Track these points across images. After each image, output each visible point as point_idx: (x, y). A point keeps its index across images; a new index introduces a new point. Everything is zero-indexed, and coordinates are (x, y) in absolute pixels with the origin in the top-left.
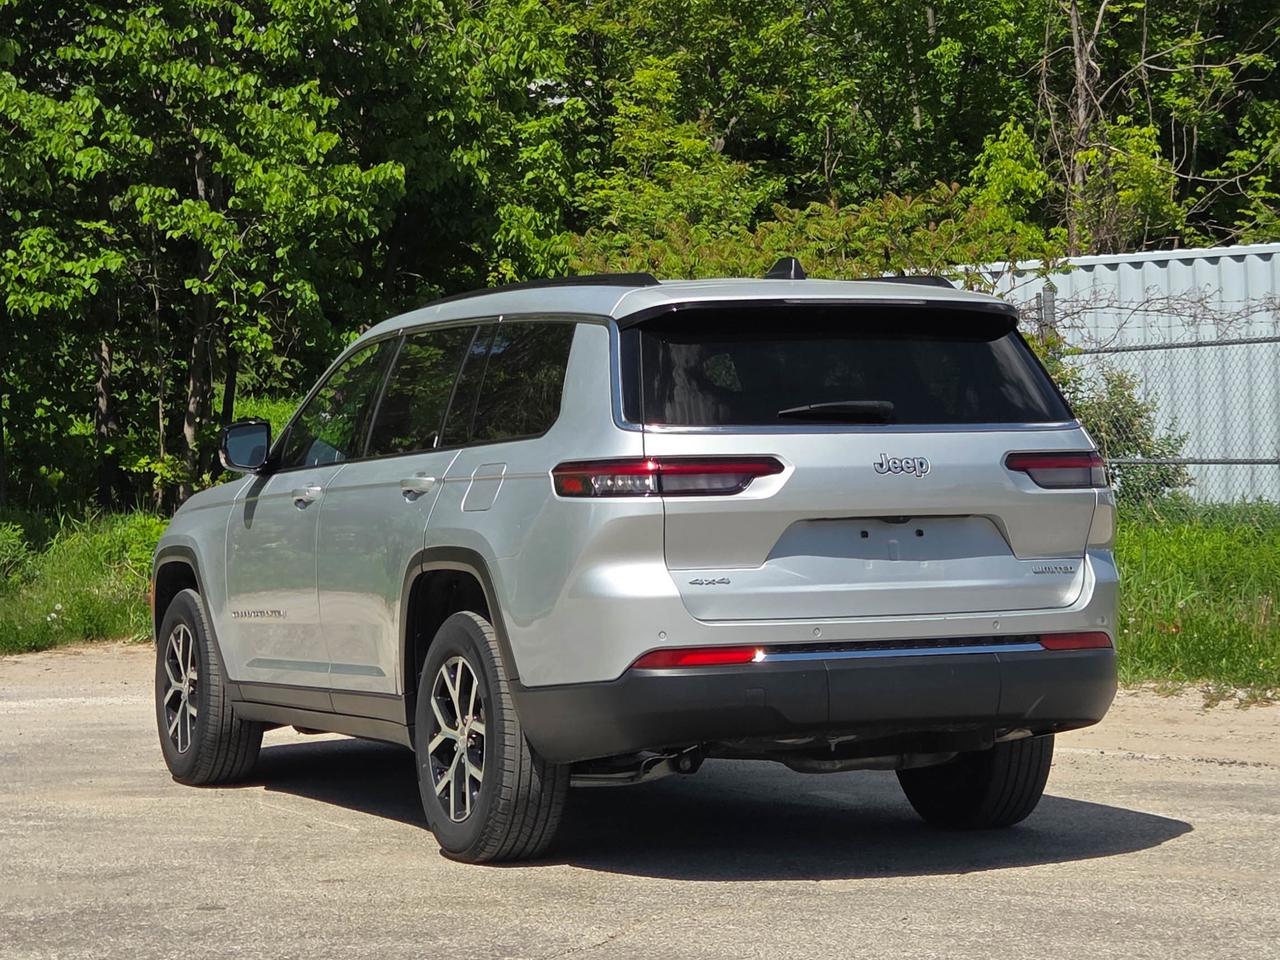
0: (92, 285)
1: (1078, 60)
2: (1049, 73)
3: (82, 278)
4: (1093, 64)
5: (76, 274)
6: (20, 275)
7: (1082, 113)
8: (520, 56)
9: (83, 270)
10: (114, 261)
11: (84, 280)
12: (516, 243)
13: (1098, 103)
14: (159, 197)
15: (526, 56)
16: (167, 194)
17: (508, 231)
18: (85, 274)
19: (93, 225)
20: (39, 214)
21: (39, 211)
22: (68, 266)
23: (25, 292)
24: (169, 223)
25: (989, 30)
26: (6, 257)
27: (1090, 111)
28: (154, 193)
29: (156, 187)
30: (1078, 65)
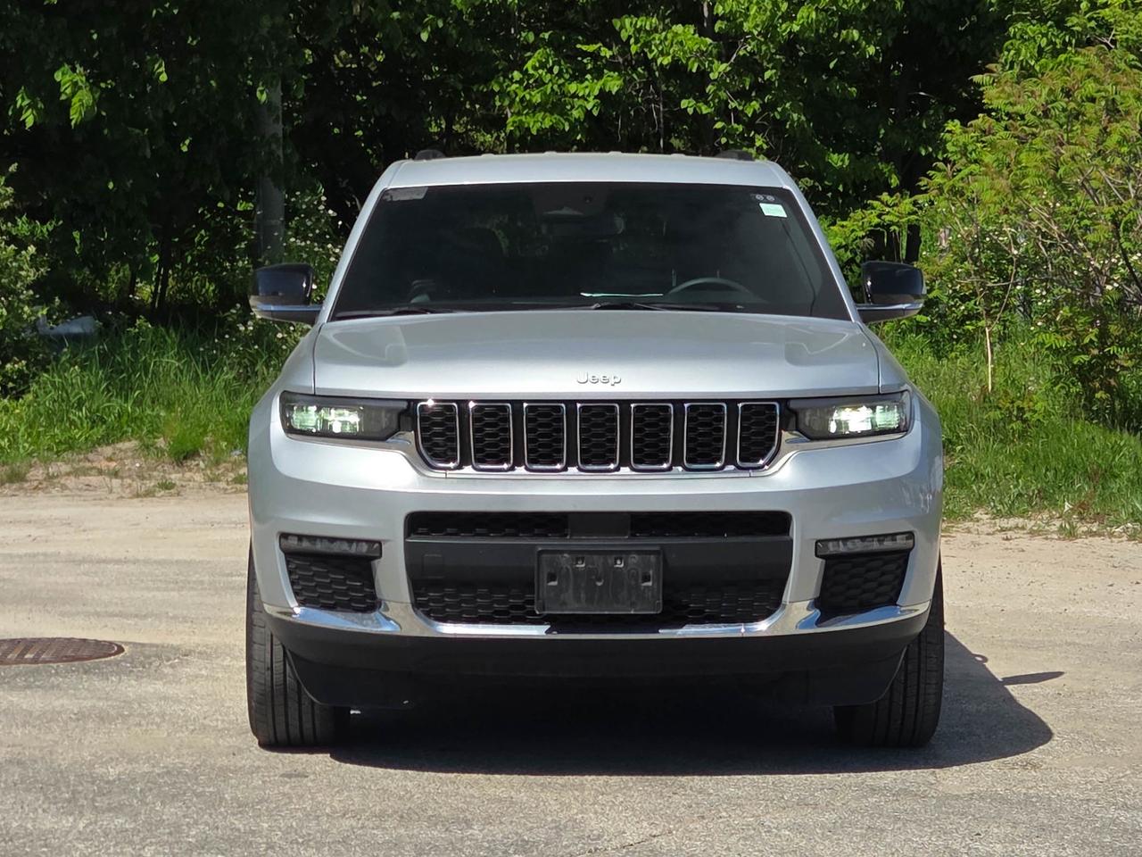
0: (594, 106)
3: (586, 100)
5: (580, 95)
6: (524, 96)
9: (587, 91)
10: (613, 83)
11: (588, 102)
14: (641, 26)
16: (648, 23)
18: (589, 95)
19: (591, 48)
20: (550, 36)
21: (550, 32)
22: (573, 88)
23: (527, 114)
24: (656, 51)
26: (512, 78)
28: (636, 23)
29: (638, 17)
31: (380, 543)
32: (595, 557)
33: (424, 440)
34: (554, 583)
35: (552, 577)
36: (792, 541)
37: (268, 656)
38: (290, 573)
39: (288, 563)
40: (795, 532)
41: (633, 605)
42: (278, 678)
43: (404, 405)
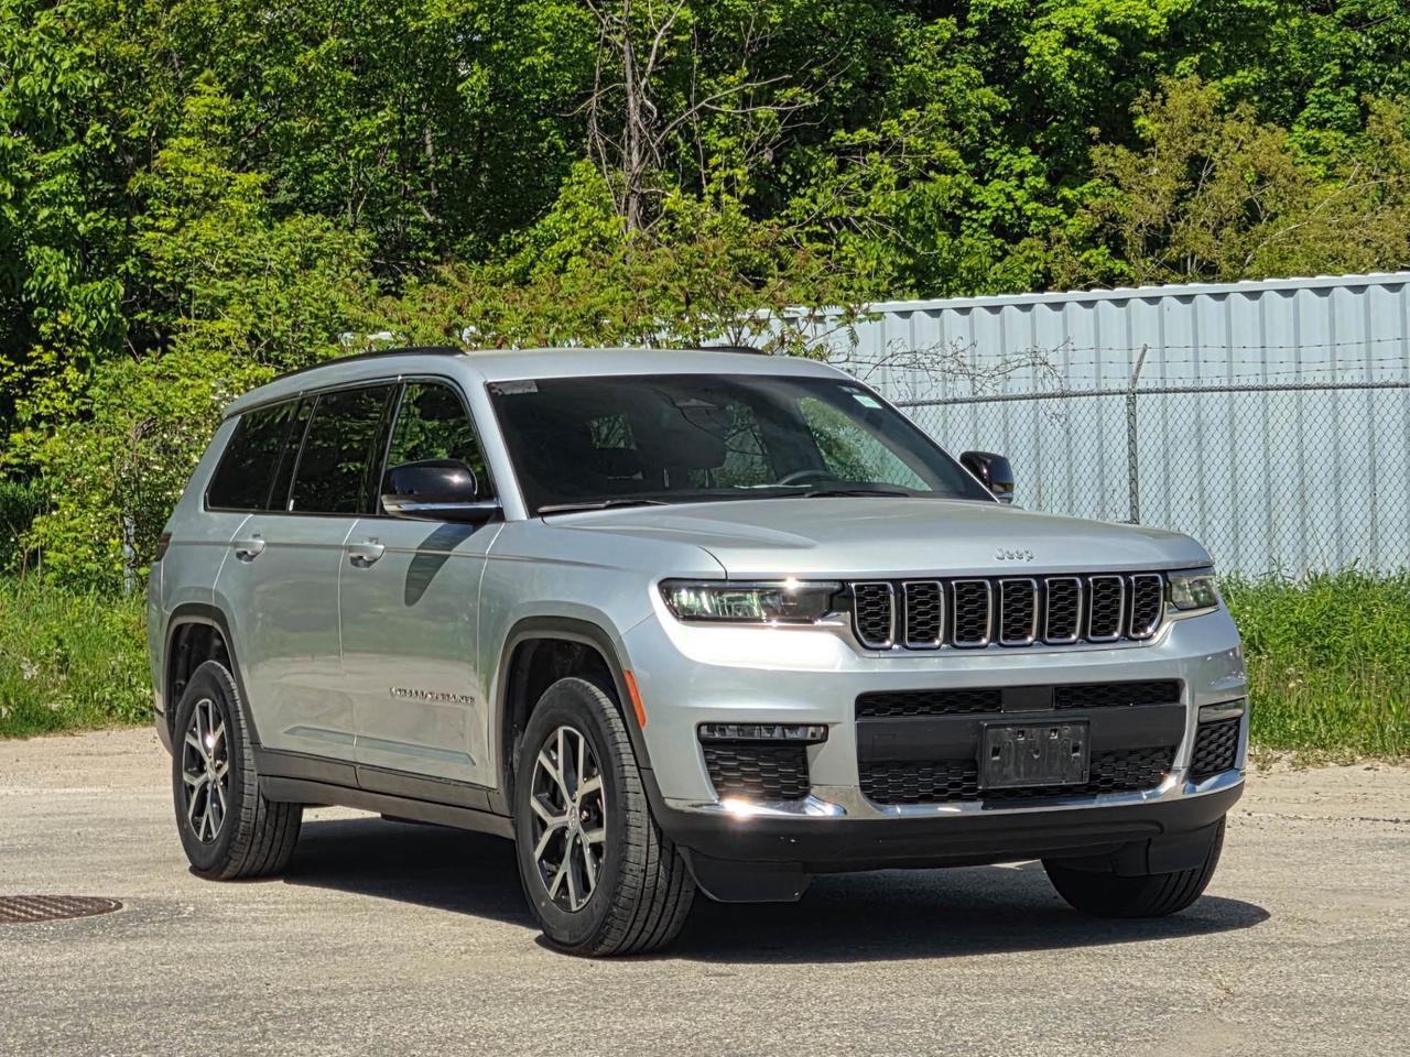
1: (631, 99)
2: (600, 112)
4: (649, 103)
7: (635, 157)
8: (54, 78)
12: (54, 291)
13: (654, 146)
15: (60, 79)
17: (44, 277)
25: (527, 61)
27: (645, 154)
30: (632, 105)
31: (826, 726)
32: (1034, 730)
33: (860, 619)
34: (997, 758)
35: (996, 752)
36: (1185, 707)
37: (644, 857)
38: (709, 763)
39: (706, 753)
40: (1186, 698)
41: (1064, 777)
42: (650, 879)
43: (837, 587)
